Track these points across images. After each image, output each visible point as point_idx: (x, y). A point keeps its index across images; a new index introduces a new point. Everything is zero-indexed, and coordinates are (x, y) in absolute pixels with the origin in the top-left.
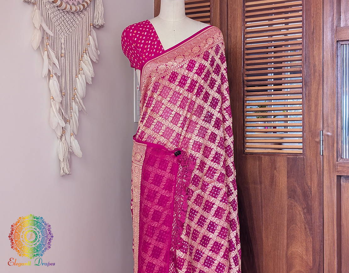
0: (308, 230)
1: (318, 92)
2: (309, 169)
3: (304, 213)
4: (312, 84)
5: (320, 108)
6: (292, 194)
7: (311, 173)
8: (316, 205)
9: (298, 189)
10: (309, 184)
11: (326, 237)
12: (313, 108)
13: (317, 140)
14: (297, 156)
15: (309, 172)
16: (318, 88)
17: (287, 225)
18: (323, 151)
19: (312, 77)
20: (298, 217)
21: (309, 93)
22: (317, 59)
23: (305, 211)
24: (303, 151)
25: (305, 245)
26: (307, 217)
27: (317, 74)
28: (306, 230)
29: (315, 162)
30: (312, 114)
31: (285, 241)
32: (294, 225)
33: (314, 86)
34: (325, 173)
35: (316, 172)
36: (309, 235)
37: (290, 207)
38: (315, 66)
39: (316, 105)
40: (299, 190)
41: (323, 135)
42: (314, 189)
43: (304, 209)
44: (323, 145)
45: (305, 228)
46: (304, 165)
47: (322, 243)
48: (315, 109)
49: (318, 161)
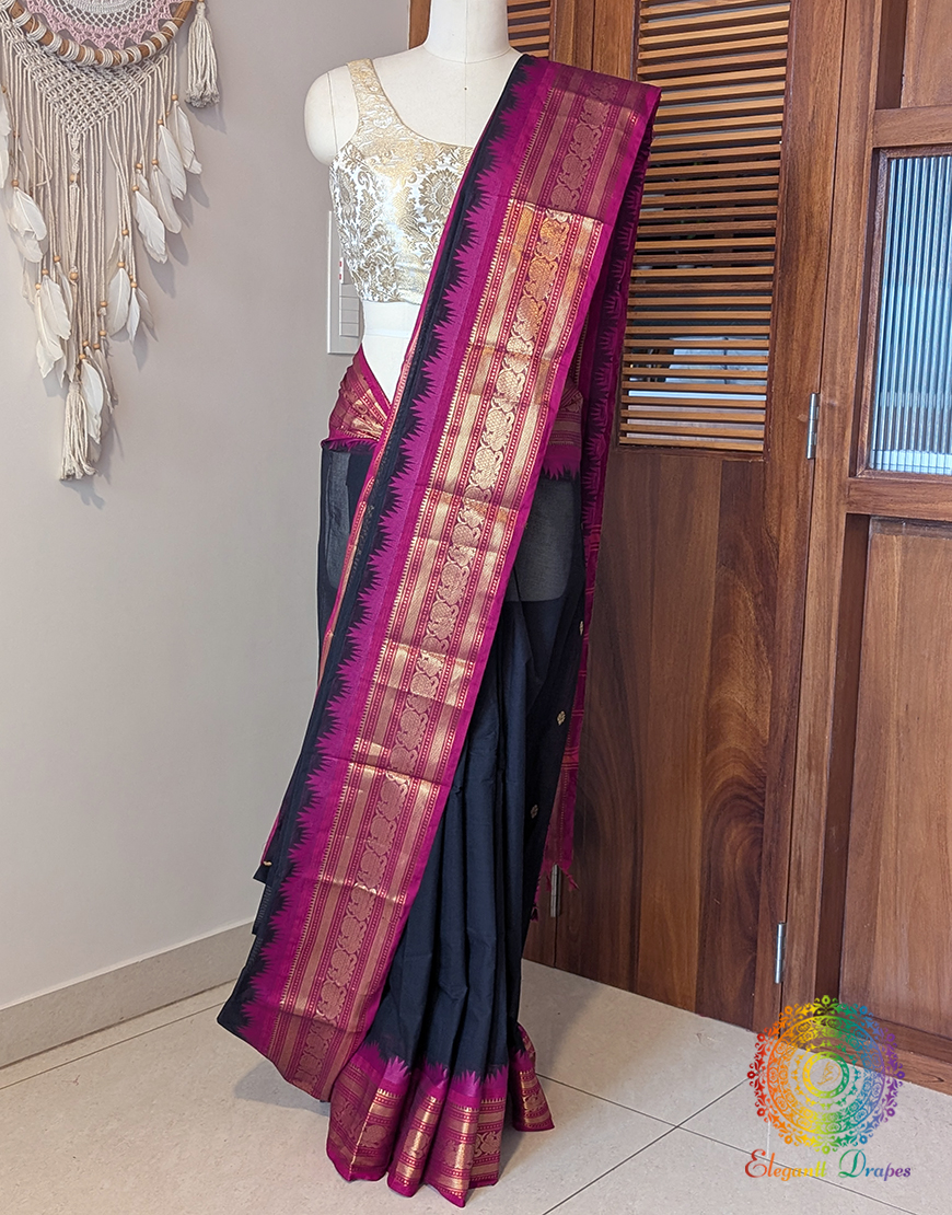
0: (763, 648)
1: (814, 289)
2: (776, 492)
3: (756, 607)
4: (800, 268)
5: (816, 332)
6: (731, 555)
7: (780, 504)
8: (788, 586)
9: (746, 542)
10: (774, 533)
11: (807, 670)
12: (798, 333)
13: (802, 417)
14: (750, 457)
15: (775, 502)
16: (816, 277)
17: (713, 634)
18: (814, 447)
19: (802, 248)
20: (741, 614)
21: (790, 292)
22: (817, 197)
23: (759, 600)
24: (766, 446)
25: (754, 687)
26: (762, 618)
27: (814, 239)
28: (758, 649)
29: (793, 475)
30: (795, 347)
31: (706, 672)
32: (729, 635)
33: (806, 272)
34: (818, 504)
35: (795, 502)
36: (766, 661)
37: (725, 589)
38: (810, 216)
39: (808, 325)
40: (748, 548)
41: (817, 405)
42: (787, 545)
43: (755, 597)
44: (815, 430)
45: (757, 644)
46: (765, 482)
47: (797, 685)
48: (804, 336)
49: (801, 475)
